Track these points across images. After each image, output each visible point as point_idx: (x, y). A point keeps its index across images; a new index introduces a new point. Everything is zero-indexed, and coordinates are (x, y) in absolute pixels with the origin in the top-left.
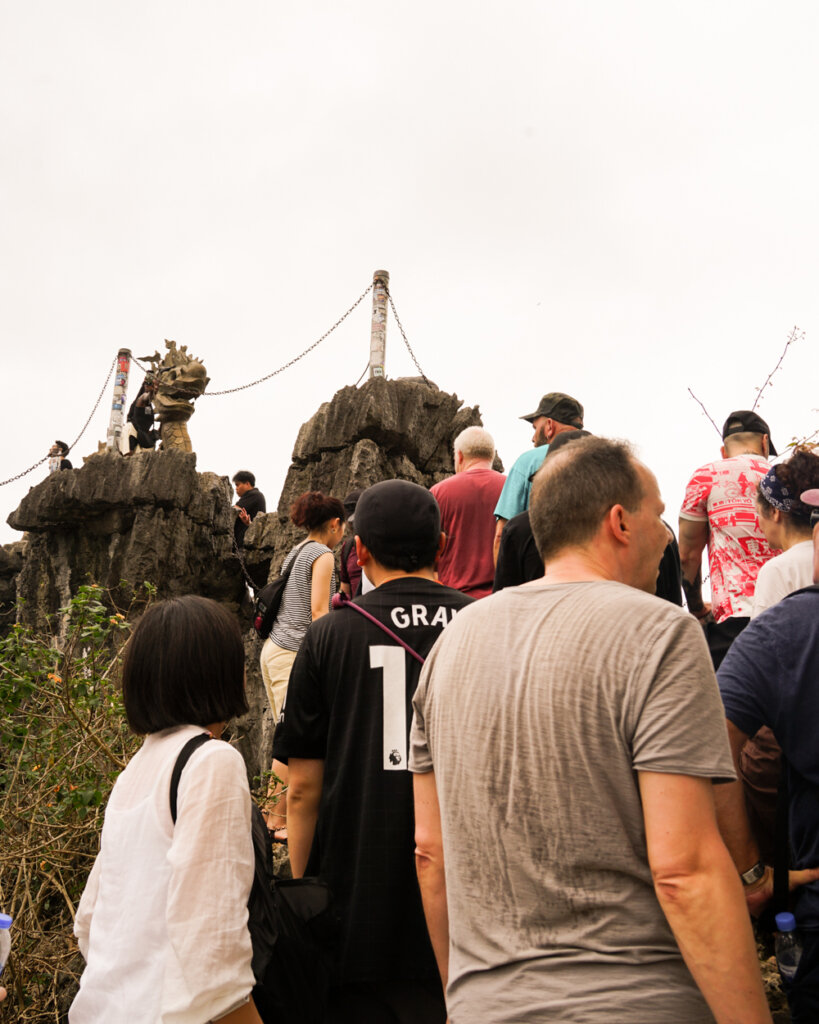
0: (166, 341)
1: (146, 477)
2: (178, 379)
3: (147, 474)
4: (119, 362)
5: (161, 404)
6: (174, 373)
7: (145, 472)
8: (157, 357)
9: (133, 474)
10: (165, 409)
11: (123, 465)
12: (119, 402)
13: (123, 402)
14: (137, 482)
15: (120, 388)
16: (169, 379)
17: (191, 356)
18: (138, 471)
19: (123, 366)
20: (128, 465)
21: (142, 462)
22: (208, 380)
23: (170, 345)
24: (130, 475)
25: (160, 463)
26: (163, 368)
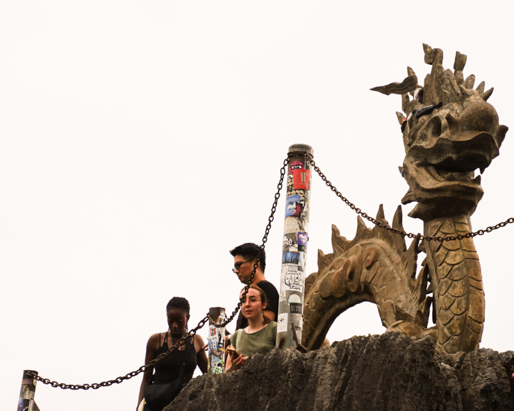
0: (425, 47)
1: (341, 393)
2: (442, 135)
3: (343, 388)
4: (290, 172)
5: (418, 186)
6: (437, 120)
7: (339, 386)
8: (410, 82)
9: (320, 389)
10: (425, 195)
11: (303, 371)
12: (294, 249)
13: (301, 248)
14: (327, 403)
15: (295, 221)
16: (429, 134)
17: (472, 77)
18: (328, 382)
19: (298, 178)
20: (310, 370)
21: (334, 364)
22: (504, 130)
23: (433, 56)
24: (313, 391)
25: (365, 366)
26: (420, 107)
